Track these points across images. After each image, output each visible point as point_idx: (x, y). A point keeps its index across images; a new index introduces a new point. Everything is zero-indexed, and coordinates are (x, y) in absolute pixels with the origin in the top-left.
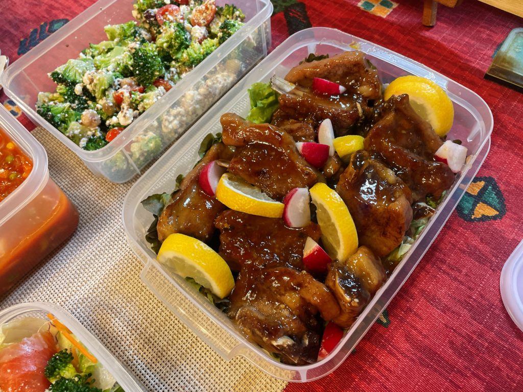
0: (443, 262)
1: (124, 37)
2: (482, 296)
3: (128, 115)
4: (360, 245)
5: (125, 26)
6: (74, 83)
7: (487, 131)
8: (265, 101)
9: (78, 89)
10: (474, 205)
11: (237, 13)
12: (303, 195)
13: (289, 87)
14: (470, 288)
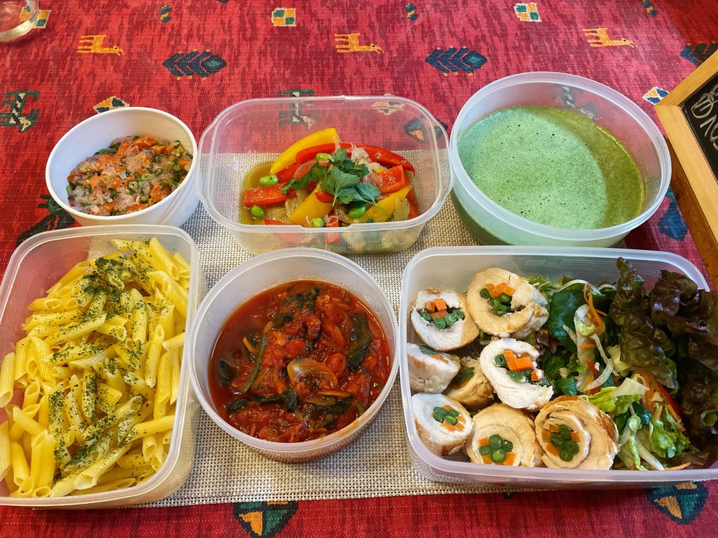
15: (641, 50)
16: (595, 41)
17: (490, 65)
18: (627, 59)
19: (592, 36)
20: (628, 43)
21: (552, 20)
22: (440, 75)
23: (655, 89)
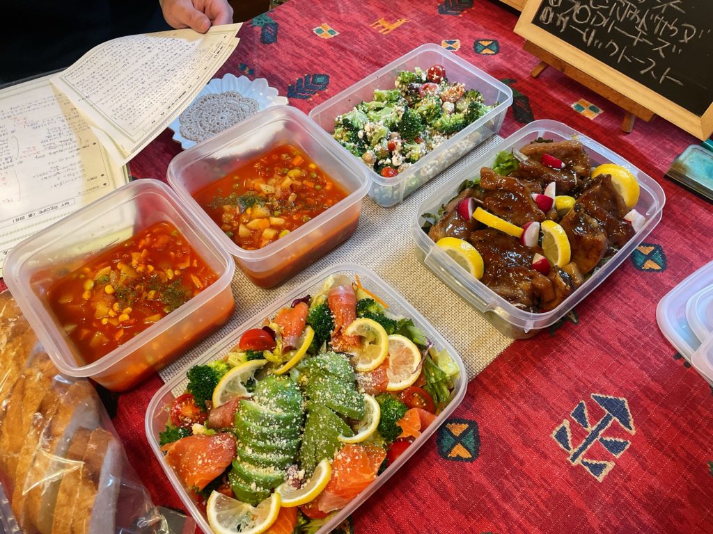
0: (619, 292)
1: (391, 101)
2: (643, 316)
3: (400, 159)
4: (571, 261)
5: (392, 92)
6: (357, 129)
7: (660, 205)
8: (505, 165)
9: (360, 134)
10: (645, 261)
11: (480, 97)
12: (536, 226)
13: (525, 158)
14: (635, 310)
15: (415, 22)
16: (384, 30)
17: (334, 78)
18: (412, 32)
19: (379, 28)
20: (404, 21)
21: (346, 29)
22: (308, 102)
23: (443, 42)
